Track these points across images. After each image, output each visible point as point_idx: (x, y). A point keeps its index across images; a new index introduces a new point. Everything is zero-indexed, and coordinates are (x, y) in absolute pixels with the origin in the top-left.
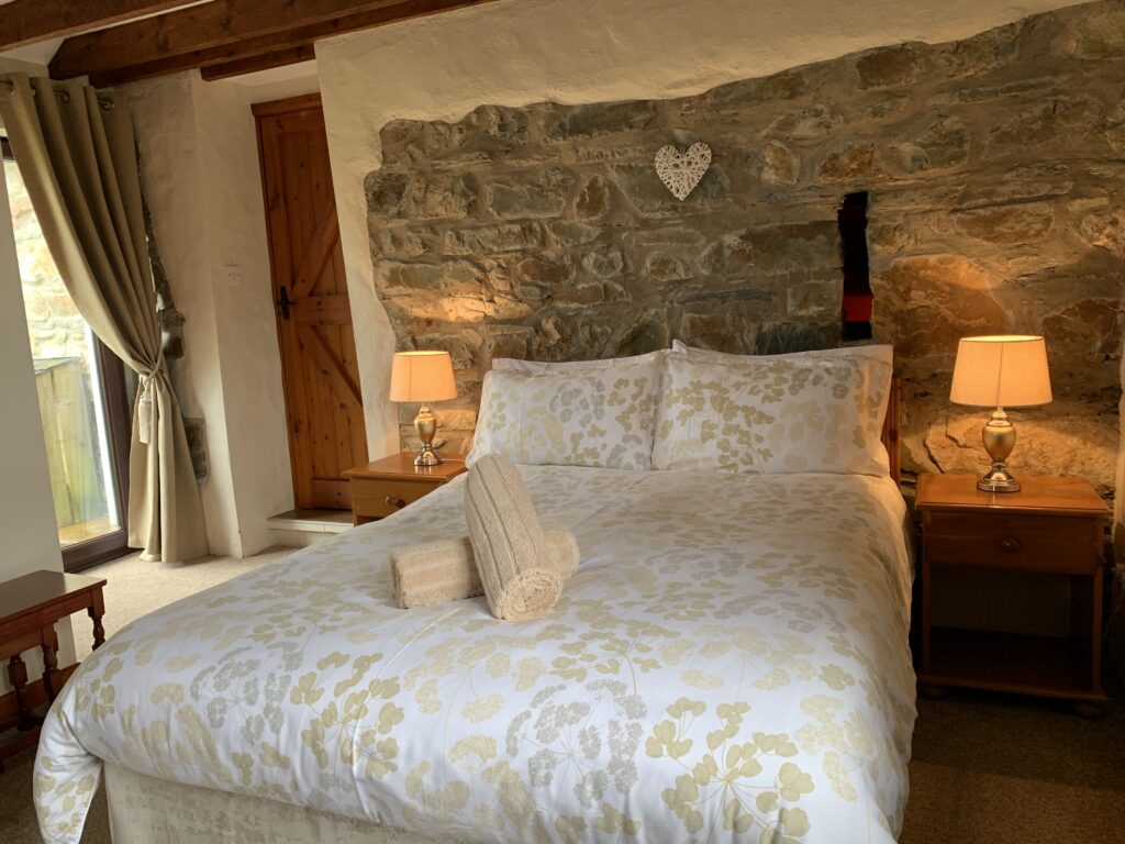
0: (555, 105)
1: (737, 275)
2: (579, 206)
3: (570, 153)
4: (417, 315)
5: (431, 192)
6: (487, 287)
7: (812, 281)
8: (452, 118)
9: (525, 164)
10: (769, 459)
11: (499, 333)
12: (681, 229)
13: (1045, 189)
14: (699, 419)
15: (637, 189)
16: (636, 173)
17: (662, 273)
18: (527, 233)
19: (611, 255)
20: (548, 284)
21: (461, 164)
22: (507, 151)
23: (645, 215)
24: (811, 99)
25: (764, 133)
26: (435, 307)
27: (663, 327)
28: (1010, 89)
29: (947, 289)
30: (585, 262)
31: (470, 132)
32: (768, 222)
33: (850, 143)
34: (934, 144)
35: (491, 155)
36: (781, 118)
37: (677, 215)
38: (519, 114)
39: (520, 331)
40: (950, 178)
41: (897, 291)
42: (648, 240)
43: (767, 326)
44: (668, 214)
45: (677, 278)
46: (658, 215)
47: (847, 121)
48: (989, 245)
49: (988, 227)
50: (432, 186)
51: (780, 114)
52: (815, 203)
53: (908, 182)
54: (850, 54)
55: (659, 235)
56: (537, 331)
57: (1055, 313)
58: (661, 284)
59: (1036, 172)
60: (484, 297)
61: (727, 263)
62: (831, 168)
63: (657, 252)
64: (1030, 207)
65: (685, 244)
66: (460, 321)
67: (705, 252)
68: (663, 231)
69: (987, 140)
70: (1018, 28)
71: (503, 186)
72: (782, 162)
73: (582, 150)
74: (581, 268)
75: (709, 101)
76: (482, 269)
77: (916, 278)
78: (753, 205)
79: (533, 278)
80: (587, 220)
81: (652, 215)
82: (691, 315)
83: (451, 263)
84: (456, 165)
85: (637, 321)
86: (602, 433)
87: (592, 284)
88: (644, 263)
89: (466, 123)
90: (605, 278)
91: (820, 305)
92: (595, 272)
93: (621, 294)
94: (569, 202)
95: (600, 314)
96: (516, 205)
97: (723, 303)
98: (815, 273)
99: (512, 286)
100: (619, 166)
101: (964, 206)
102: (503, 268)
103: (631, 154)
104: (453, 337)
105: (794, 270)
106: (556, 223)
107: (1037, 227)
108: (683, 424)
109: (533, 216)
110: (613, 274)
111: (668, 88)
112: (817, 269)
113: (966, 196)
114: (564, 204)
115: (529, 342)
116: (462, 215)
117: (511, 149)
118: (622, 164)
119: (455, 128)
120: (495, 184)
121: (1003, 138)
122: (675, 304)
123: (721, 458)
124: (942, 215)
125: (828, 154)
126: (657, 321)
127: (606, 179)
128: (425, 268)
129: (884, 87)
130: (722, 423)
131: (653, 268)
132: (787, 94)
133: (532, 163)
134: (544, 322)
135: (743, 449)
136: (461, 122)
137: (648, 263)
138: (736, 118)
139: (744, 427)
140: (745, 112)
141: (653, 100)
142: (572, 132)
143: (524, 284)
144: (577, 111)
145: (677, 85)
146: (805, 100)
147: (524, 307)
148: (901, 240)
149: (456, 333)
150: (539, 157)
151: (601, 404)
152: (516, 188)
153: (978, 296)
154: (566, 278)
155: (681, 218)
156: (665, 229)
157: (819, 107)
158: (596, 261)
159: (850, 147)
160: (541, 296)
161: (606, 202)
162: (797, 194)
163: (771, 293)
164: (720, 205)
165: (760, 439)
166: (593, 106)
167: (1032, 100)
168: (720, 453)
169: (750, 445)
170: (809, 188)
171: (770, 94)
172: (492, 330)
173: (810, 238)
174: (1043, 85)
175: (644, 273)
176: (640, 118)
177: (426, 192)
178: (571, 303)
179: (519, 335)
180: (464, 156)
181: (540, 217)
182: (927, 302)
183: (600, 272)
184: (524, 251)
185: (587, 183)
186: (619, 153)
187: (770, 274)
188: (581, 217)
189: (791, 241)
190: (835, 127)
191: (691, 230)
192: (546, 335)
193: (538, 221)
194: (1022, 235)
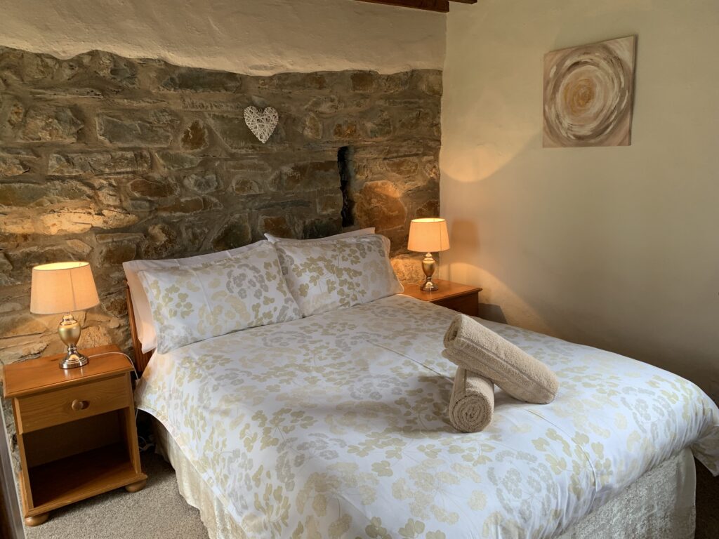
0: (166, 63)
1: (291, 191)
2: (185, 140)
3: (179, 101)
4: (12, 231)
5: (32, 117)
6: (96, 203)
7: (328, 195)
8: (63, 55)
9: (135, 104)
10: (365, 295)
11: (110, 240)
12: (256, 161)
13: (414, 151)
14: (323, 280)
15: (228, 133)
16: (227, 121)
17: (243, 190)
18: (139, 158)
19: (207, 177)
20: (155, 198)
21: (69, 96)
22: (117, 92)
23: (234, 151)
24: (329, 91)
25: (306, 107)
26: (33, 222)
27: (245, 226)
28: (405, 103)
29: (384, 197)
30: (186, 182)
31: (81, 70)
32: (305, 160)
33: (346, 119)
34: (380, 125)
35: (103, 92)
36: (314, 99)
37: (256, 152)
38: (130, 63)
39: (131, 237)
40: (385, 142)
41: (366, 199)
42: (235, 168)
43: (308, 221)
44: (250, 151)
45: (254, 193)
46: (243, 151)
47: (345, 107)
48: (398, 176)
49: (397, 167)
50: (32, 112)
51: (315, 97)
52: (329, 151)
53: (369, 143)
54: (347, 71)
55: (242, 165)
56: (145, 236)
57: (419, 207)
58: (242, 197)
59: (413, 142)
60: (92, 211)
61: (285, 184)
62: (338, 132)
63: (239, 176)
64: (411, 158)
65: (259, 172)
66: (63, 233)
67: (272, 177)
68: (245, 162)
69: (398, 125)
70: (409, 74)
71: (115, 120)
72: (314, 125)
73: (188, 101)
74: (183, 186)
75: (276, 81)
76: (91, 186)
77: (374, 192)
78: (299, 149)
79: (142, 194)
80: (191, 151)
81: (239, 151)
82: (265, 217)
83: (57, 182)
84: (64, 97)
85: (227, 223)
86: (272, 300)
87: (194, 198)
88: (231, 183)
89: (77, 61)
90: (204, 193)
91: (333, 208)
92: (196, 189)
93: (215, 205)
94: (176, 136)
95: (200, 219)
96: (128, 136)
97: (283, 209)
98: (330, 190)
99: (121, 201)
100: (214, 115)
101: (388, 157)
102: (114, 186)
103: (224, 108)
104: (55, 248)
105: (320, 189)
106: (165, 152)
107: (414, 168)
108: (315, 285)
109: (143, 145)
110: (209, 191)
111: (251, 68)
112: (331, 188)
113: (389, 152)
114: (171, 139)
115: (138, 246)
116: (70, 140)
117: (120, 90)
118: (217, 114)
119: (65, 64)
120: (105, 117)
121: (403, 125)
122: (254, 210)
123: (341, 300)
124: (381, 160)
125: (336, 124)
126: (241, 222)
127: (204, 123)
128: (26, 187)
129: (361, 92)
130: (338, 280)
131: (237, 186)
132: (318, 87)
133: (143, 104)
134: (150, 228)
135: (351, 292)
136: (72, 60)
137: (234, 184)
138: (289, 95)
139: (349, 280)
140: (296, 93)
141: (239, 74)
142: (181, 86)
143: (134, 199)
144: (183, 71)
145: (257, 68)
146: (326, 91)
147: (132, 217)
148: (367, 173)
149: (58, 245)
150: (149, 100)
151: (263, 281)
152: (127, 122)
153: (395, 200)
154: (171, 193)
155: (257, 154)
156: (245, 161)
157: (333, 96)
158: (196, 181)
159: (347, 121)
160: (151, 207)
161: (206, 140)
162: (322, 145)
163: (309, 202)
164: (281, 148)
165: (358, 285)
166: (195, 69)
167: (412, 109)
168: (340, 297)
169: (354, 289)
170: (328, 142)
171: (309, 85)
172: (101, 238)
173: (326, 170)
174: (416, 103)
175: (230, 189)
176: (231, 84)
177: (25, 116)
178: (175, 212)
179: (129, 241)
180: (74, 90)
181: (150, 146)
182: (378, 204)
183: (200, 188)
184: (134, 173)
185: (190, 125)
186: (216, 106)
187: (308, 191)
188: (187, 149)
189: (317, 171)
190: (339, 109)
191: (262, 162)
192: (153, 238)
193: (148, 149)
194: (409, 172)
